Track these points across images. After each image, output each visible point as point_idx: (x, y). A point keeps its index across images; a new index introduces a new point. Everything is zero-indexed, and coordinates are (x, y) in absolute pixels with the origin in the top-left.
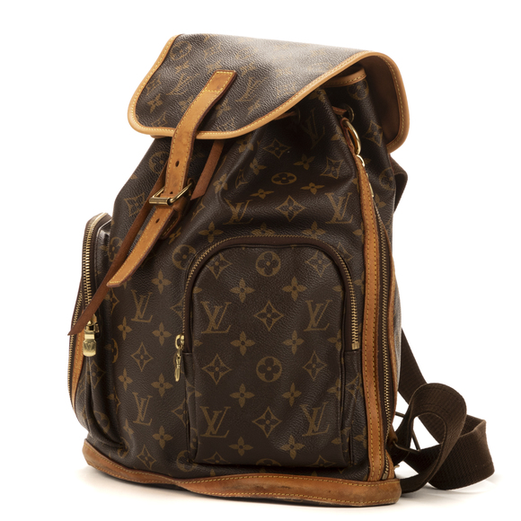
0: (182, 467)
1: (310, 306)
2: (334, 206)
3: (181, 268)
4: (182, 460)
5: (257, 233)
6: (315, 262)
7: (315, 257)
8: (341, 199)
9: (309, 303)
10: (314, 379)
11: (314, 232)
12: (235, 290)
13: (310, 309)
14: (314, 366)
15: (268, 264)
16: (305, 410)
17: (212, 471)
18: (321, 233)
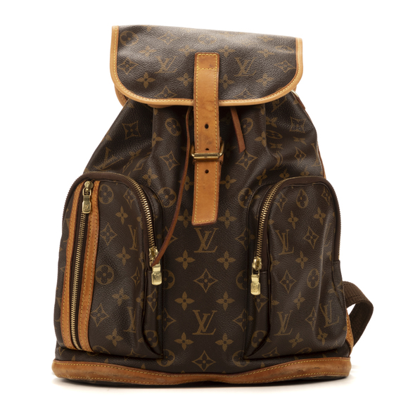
0: (238, 364)
3: (243, 206)
4: (236, 359)
17: (263, 364)
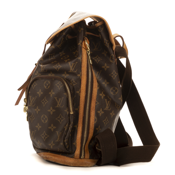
1: (56, 99)
2: (70, 66)
5: (50, 75)
6: (58, 85)
7: (59, 83)
8: (73, 64)
9: (56, 98)
10: (61, 123)
11: (66, 75)
12: (38, 93)
13: (57, 100)
14: (61, 119)
15: (47, 85)
16: (57, 133)
18: (68, 75)
